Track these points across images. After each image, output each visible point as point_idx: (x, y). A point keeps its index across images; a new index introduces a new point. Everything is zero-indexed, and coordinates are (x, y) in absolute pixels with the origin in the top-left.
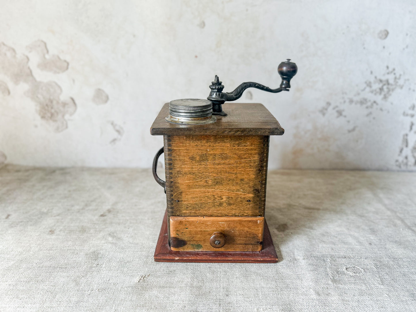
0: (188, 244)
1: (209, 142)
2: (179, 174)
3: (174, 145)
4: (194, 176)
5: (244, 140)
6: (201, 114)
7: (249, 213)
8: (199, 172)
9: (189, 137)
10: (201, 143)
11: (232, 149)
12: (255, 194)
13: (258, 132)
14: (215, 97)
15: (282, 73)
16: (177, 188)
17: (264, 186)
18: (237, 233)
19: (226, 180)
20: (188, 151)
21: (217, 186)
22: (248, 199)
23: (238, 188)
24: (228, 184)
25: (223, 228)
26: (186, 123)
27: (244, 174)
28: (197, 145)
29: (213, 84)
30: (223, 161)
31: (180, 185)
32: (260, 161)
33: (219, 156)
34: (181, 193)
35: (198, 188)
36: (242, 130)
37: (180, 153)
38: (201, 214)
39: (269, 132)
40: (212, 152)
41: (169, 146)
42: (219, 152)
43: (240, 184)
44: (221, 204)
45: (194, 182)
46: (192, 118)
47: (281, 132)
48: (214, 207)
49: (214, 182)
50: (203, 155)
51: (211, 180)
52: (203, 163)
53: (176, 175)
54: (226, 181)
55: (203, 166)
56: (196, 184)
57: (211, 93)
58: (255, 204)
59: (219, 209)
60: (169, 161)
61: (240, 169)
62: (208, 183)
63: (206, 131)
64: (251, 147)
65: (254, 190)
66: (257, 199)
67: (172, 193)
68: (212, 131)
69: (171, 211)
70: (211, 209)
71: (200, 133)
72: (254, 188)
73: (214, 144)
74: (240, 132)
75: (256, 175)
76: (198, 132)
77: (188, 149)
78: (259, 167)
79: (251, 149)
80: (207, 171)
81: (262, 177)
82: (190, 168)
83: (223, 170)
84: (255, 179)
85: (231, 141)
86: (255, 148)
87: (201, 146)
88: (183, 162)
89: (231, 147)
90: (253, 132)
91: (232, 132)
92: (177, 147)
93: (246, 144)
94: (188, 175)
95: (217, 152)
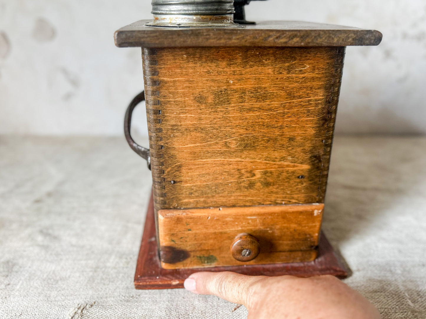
0: (192, 256)
1: (233, 64)
2: (175, 131)
3: (163, 71)
4: (203, 135)
5: (300, 60)
6: (216, 7)
7: (300, 198)
8: (212, 127)
9: (194, 54)
10: (216, 66)
11: (277, 79)
12: (313, 164)
13: (333, 39)
16: (171, 159)
17: (328, 150)
18: (277, 233)
19: (263, 140)
20: (190, 85)
21: (245, 153)
22: (301, 173)
23: (284, 153)
24: (266, 147)
25: (254, 226)
26: (187, 25)
27: (295, 127)
28: (208, 72)
30: (258, 105)
31: (177, 152)
32: (327, 101)
33: (252, 93)
34: (180, 166)
35: (210, 157)
36: (302, 34)
37: (176, 89)
38: (215, 203)
40: (237, 86)
41: (153, 75)
42: (250, 85)
43: (287, 147)
44: (251, 185)
45: (204, 146)
46: (199, 16)
47: (376, 39)
48: (238, 190)
49: (240, 145)
50: (221, 91)
51: (234, 142)
52: (220, 108)
53: (169, 133)
54: (262, 142)
55: (220, 115)
56: (207, 149)
58: (311, 182)
59: (247, 193)
60: (156, 106)
61: (289, 119)
62: (229, 147)
63: (231, 37)
64: (311, 73)
65: (312, 156)
66: (315, 173)
67: (163, 167)
68: (242, 35)
69: (162, 200)
70: (233, 195)
71: (217, 40)
72: (312, 153)
73: (243, 69)
74: (298, 39)
75: (317, 129)
76: (214, 38)
77: (191, 79)
78: (324, 113)
79: (313, 77)
80: (228, 125)
81: (328, 132)
82: (196, 118)
83: (257, 121)
84: (316, 137)
85: (275, 61)
86: (319, 76)
87: (217, 74)
88: (182, 107)
89: (275, 74)
90: (324, 38)
91: (282, 39)
92: (171, 76)
93: (303, 67)
94: (192, 133)
95: (247, 86)
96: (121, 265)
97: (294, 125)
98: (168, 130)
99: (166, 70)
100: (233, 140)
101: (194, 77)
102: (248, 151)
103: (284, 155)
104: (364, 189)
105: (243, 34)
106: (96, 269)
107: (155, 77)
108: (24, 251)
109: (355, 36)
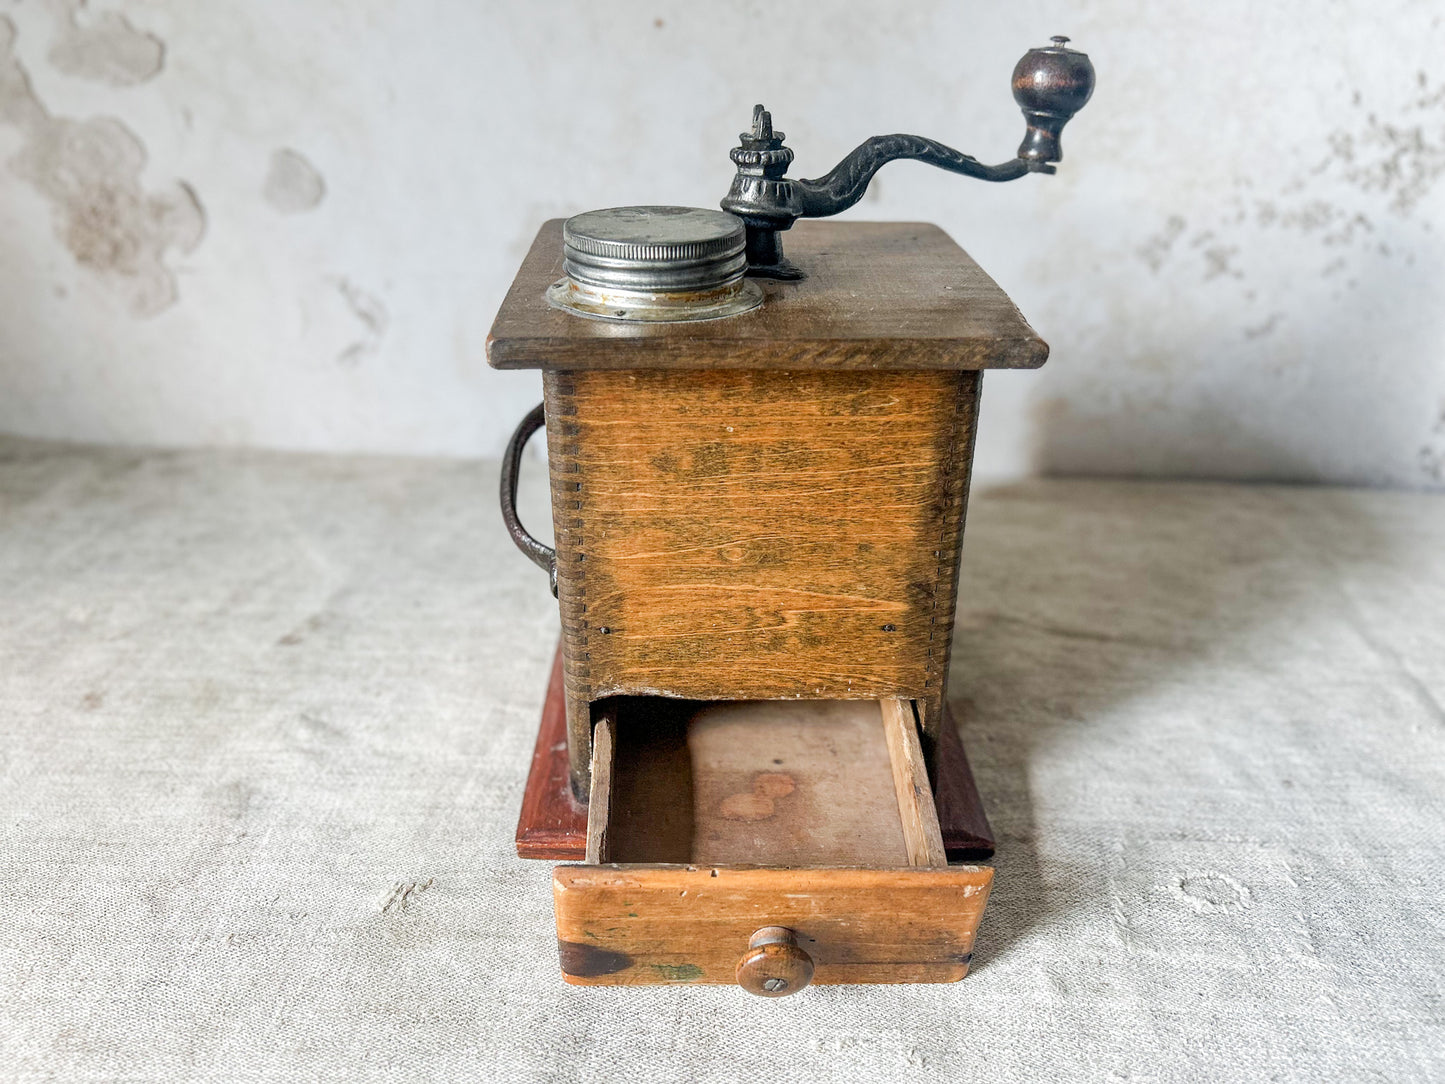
1: (734, 395)
2: (610, 526)
3: (587, 407)
4: (671, 535)
5: (879, 387)
7: (887, 673)
8: (691, 519)
9: (652, 375)
10: (698, 398)
11: (830, 424)
12: (915, 602)
13: (940, 356)
14: (755, 200)
15: (1028, 98)
16: (602, 582)
17: (949, 571)
19: (802, 548)
20: (644, 435)
21: (763, 573)
22: (887, 619)
23: (848, 577)
26: (637, 316)
27: (872, 523)
28: (682, 410)
29: (747, 145)
30: (789, 476)
31: (614, 569)
32: (941, 471)
33: (775, 451)
34: (620, 598)
35: (686, 581)
36: (873, 348)
37: (614, 441)
39: (985, 357)
40: (744, 438)
41: (566, 413)
42: (772, 435)
43: (857, 564)
44: (777, 642)
45: (673, 557)
46: (663, 295)
47: (1037, 355)
48: (749, 652)
49: (752, 557)
50: (709, 448)
51: (738, 550)
52: (707, 482)
53: (598, 528)
54: (800, 552)
55: (708, 495)
56: (680, 563)
57: (738, 179)
58: (912, 640)
59: (768, 659)
60: (570, 475)
61: (858, 507)
62: (726, 560)
63: (724, 353)
64: (904, 414)
65: (913, 585)
66: (920, 620)
67: (584, 598)
68: (747, 350)
69: (581, 667)
70: (736, 661)
71: (696, 359)
72: (912, 577)
73: (755, 404)
74: (865, 357)
75: (922, 528)
76: (690, 355)
77: (645, 423)
78: (935, 495)
79: (908, 422)
80: (724, 515)
81: (946, 534)
82: (655, 501)
83: (788, 508)
84: (918, 546)
85: (825, 390)
86: (922, 420)
87: (699, 414)
88: (625, 478)
89: (824, 416)
90: (920, 355)
91: (831, 356)
92: (602, 416)
93: (886, 402)
94: (646, 531)
95: (765, 438)
96: (489, 802)
97: (869, 520)
98: (595, 524)
99: (592, 404)
100: (736, 546)
101: (652, 419)
102: (768, 570)
103: (849, 581)
104: (1103, 638)
105: (748, 347)
106: (432, 809)
107: (570, 418)
108: (271, 762)
109: (988, 351)
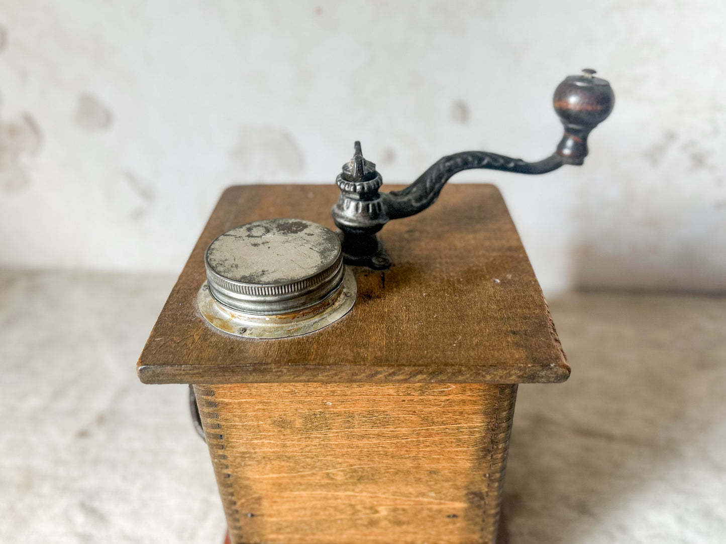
1: (331, 383)
2: (247, 459)
3: (222, 391)
4: (291, 464)
6: (303, 301)
8: (305, 455)
10: (304, 386)
11: (404, 401)
12: (472, 503)
13: (484, 376)
14: (354, 216)
15: (565, 114)
16: (245, 490)
19: (388, 472)
20: (266, 407)
21: (360, 486)
22: (452, 512)
23: (422, 488)
24: (393, 481)
26: (254, 333)
27: (439, 459)
28: (292, 392)
29: (346, 177)
30: (376, 431)
31: (252, 483)
32: (489, 429)
33: (364, 417)
34: (259, 498)
35: (304, 490)
36: (431, 371)
37: (244, 411)
39: (519, 377)
40: (340, 409)
41: (206, 394)
42: (361, 407)
43: (427, 482)
44: (373, 523)
46: (274, 317)
48: (353, 528)
49: (351, 477)
50: (315, 415)
51: (341, 473)
52: (314, 434)
53: (238, 460)
54: (386, 475)
55: (316, 442)
56: (300, 480)
58: (470, 522)
59: (367, 532)
60: (215, 430)
61: (428, 449)
62: (333, 479)
63: (316, 374)
64: (460, 395)
65: (469, 493)
66: (475, 512)
67: (234, 498)
69: (237, 533)
70: (345, 533)
71: (294, 377)
72: (469, 489)
73: (347, 388)
74: (425, 376)
75: (475, 462)
76: (290, 376)
77: (265, 401)
78: (485, 443)
79: (463, 400)
80: (329, 453)
81: (494, 464)
82: (278, 445)
83: (376, 450)
84: (472, 471)
86: (474, 399)
87: (306, 395)
88: (255, 432)
89: (399, 395)
91: (398, 375)
92: (232, 397)
93: (446, 388)
94: (273, 462)
95: (356, 408)
97: (435, 457)
98: (236, 458)
99: (225, 390)
100: (339, 471)
101: (271, 398)
102: (364, 484)
103: (423, 491)
105: (334, 370)
107: (210, 397)
109: (522, 373)
